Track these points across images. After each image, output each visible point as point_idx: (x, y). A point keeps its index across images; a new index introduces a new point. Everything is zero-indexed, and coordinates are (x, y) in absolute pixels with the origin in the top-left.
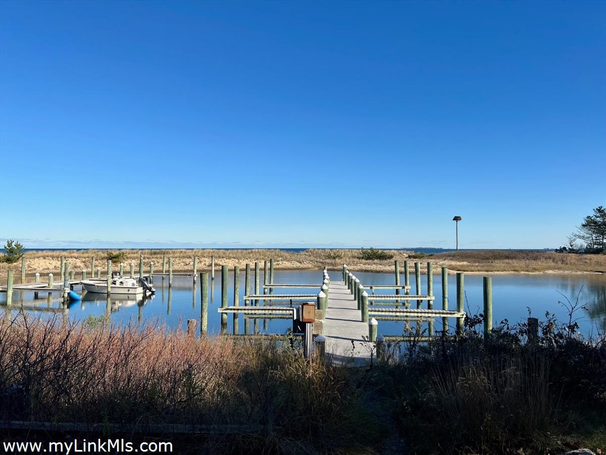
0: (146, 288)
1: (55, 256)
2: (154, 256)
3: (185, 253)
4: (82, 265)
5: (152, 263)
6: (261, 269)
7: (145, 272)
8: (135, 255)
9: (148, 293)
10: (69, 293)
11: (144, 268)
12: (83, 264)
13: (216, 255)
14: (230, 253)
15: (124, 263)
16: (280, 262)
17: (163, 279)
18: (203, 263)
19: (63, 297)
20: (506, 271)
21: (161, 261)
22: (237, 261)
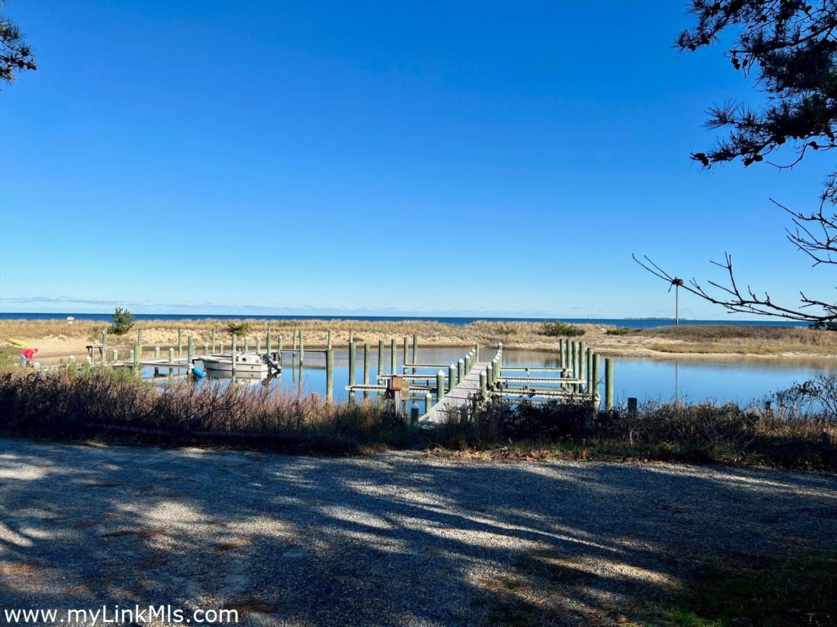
0: (270, 365)
1: (168, 327)
2: (283, 328)
3: (321, 324)
4: (199, 338)
5: (281, 337)
6: (409, 347)
7: (273, 347)
8: (261, 327)
9: (274, 371)
10: (193, 370)
11: (272, 343)
12: (200, 336)
13: (357, 327)
14: (375, 326)
15: (247, 335)
16: (437, 338)
17: (294, 356)
18: (342, 337)
19: (187, 373)
20: (727, 353)
21: (291, 334)
22: (383, 335)
